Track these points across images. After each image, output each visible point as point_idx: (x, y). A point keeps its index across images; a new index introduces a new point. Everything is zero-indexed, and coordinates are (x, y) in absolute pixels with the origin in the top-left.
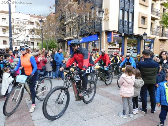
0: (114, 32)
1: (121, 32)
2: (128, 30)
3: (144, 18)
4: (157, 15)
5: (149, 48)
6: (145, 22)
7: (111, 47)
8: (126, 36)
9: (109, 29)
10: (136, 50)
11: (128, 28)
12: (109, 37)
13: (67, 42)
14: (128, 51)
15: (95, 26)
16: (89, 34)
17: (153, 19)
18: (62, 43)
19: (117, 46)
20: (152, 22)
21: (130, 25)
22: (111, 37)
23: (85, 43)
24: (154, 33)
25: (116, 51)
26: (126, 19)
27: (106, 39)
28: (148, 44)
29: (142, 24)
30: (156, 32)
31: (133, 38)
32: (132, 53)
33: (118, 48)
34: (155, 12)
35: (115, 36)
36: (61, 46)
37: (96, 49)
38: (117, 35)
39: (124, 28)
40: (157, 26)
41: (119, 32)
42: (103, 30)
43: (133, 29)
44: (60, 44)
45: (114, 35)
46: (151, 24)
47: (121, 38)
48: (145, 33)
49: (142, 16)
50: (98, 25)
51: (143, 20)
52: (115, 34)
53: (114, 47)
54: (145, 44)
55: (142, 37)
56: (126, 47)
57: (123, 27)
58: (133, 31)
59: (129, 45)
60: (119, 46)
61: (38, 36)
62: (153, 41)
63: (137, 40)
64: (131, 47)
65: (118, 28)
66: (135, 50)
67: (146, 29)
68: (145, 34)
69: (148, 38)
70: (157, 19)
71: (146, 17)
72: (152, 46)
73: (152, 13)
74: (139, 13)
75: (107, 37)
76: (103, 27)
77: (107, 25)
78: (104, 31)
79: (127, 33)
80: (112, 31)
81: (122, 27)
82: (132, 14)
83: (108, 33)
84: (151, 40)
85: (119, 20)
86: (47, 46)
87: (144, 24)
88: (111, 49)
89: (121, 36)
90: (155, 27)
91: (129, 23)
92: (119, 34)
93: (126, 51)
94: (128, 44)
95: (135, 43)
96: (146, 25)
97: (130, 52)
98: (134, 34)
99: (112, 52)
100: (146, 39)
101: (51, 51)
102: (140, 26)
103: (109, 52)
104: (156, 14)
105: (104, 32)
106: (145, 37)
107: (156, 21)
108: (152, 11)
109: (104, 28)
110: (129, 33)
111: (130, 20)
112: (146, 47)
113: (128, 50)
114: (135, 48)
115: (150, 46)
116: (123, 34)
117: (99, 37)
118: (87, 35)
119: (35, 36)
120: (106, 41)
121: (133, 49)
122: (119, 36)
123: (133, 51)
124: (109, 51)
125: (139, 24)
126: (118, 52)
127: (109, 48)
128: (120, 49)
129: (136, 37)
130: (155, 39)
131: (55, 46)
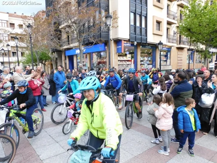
0: (124, 41)
1: (133, 41)
2: (141, 37)
3: (159, 23)
4: (174, 19)
5: (165, 58)
6: (160, 28)
7: (121, 58)
8: (139, 44)
9: (119, 37)
10: (151, 61)
11: (141, 35)
12: (119, 46)
13: (64, 52)
14: (141, 63)
15: (102, 33)
16: (94, 44)
17: (169, 23)
18: (56, 53)
19: (129, 57)
20: (168, 27)
21: (143, 31)
22: (121, 47)
23: (89, 53)
24: (171, 41)
25: (128, 63)
26: (138, 24)
27: (116, 50)
28: (165, 53)
29: (157, 30)
30: (173, 39)
31: (147, 47)
32: (146, 65)
33: (130, 59)
34: (171, 15)
35: (126, 45)
36: (56, 57)
37: (102, 61)
38: (129, 44)
39: (137, 36)
40: (174, 31)
41: (131, 40)
42: (111, 38)
43: (146, 36)
44: (55, 55)
45: (124, 45)
46: (168, 29)
47: (133, 48)
48: (160, 41)
49: (157, 20)
50: (104, 32)
51: (158, 25)
52: (126, 42)
53: (125, 58)
54: (160, 53)
55: (157, 46)
56: (139, 58)
57: (136, 34)
58: (147, 39)
59: (143, 54)
60: (130, 56)
61: (23, 44)
62: (169, 50)
63: (152, 49)
64: (145, 58)
65: (130, 35)
66: (149, 61)
67: (161, 36)
68: (161, 43)
69: (164, 47)
70: (173, 23)
71: (161, 22)
72: (169, 55)
73: (168, 17)
74: (153, 17)
75: (116, 47)
76: (111, 34)
77: (116, 33)
78: (113, 39)
79: (140, 42)
80: (122, 40)
81: (133, 34)
82: (145, 17)
83: (118, 42)
84: (167, 49)
85: (130, 26)
86: (37, 58)
87: (159, 30)
88: (121, 61)
89: (132, 45)
90: (171, 33)
91: (142, 29)
92: (130, 43)
93: (139, 63)
94: (141, 53)
95: (149, 52)
96: (162, 31)
97: (144, 63)
98: (148, 43)
99: (123, 65)
100: (161, 49)
101: (42, 63)
102: (155, 33)
103: (119, 65)
104: (172, 17)
105: (113, 41)
106: (160, 47)
107: (173, 25)
108: (168, 14)
109: (112, 36)
110: (143, 42)
111: (143, 26)
112: (162, 57)
113: (141, 61)
114: (149, 59)
115: (166, 56)
116: (135, 43)
117: (106, 46)
118: (92, 45)
119: (19, 44)
120: (115, 52)
121: (147, 60)
122: (130, 45)
123: (147, 62)
124: (119, 63)
125: (153, 30)
126: (130, 64)
127: (119, 60)
128: (133, 60)
129: (150, 46)
130: (173, 48)
131: (48, 58)
